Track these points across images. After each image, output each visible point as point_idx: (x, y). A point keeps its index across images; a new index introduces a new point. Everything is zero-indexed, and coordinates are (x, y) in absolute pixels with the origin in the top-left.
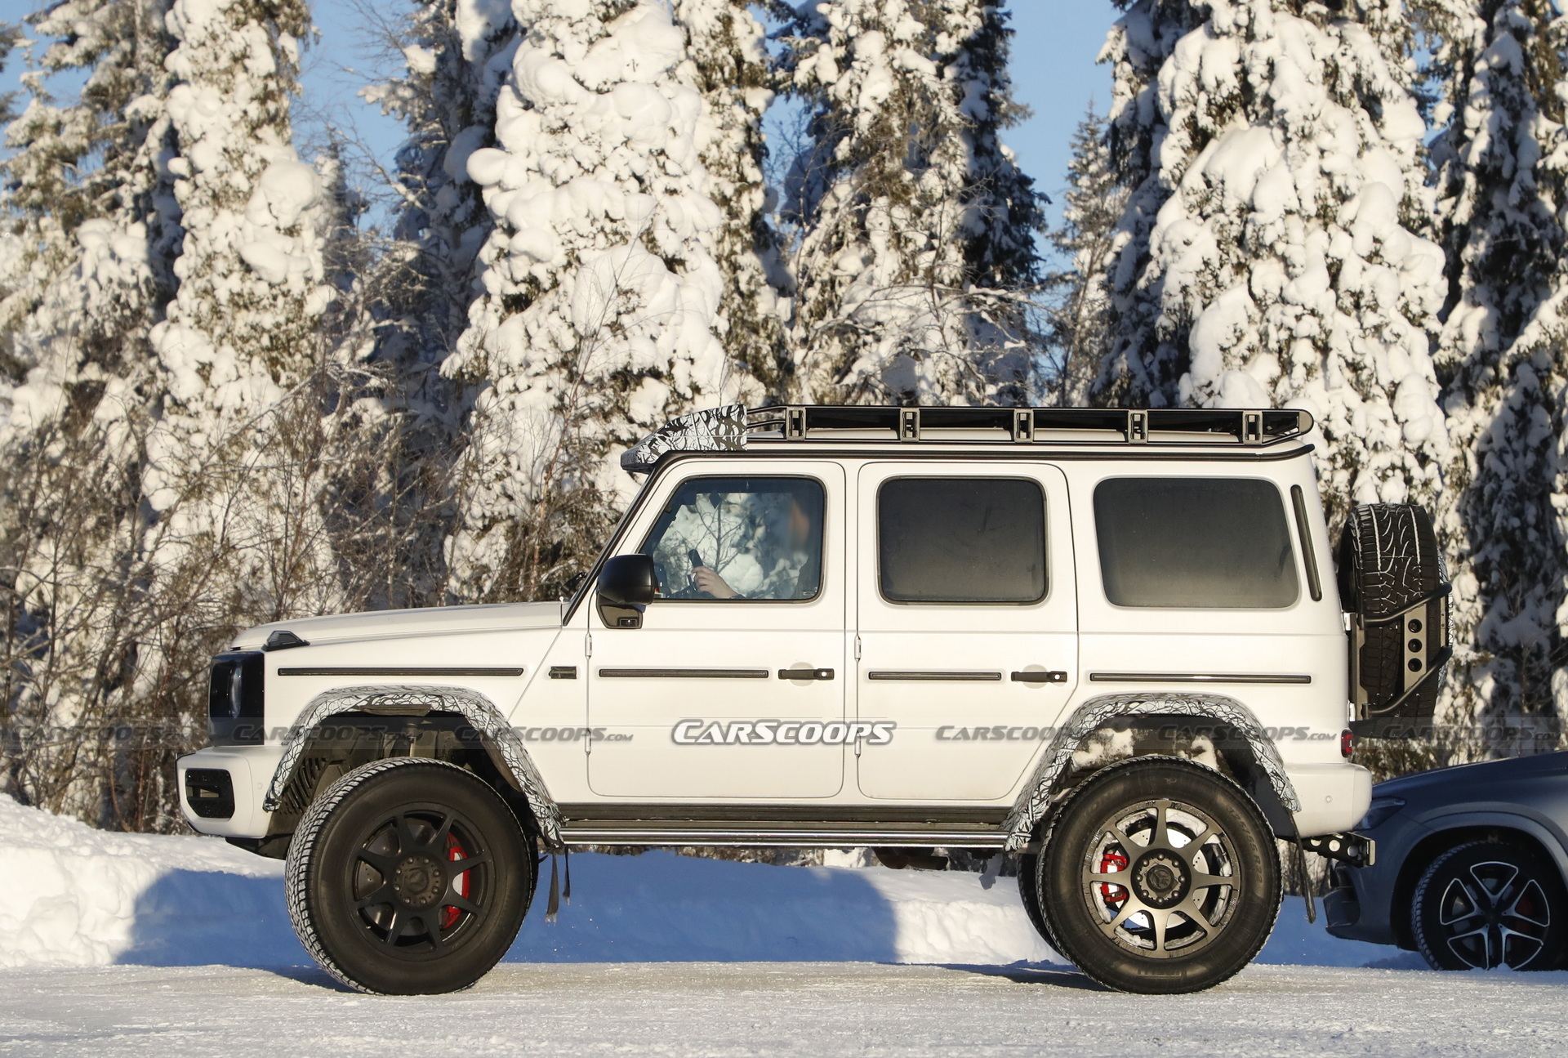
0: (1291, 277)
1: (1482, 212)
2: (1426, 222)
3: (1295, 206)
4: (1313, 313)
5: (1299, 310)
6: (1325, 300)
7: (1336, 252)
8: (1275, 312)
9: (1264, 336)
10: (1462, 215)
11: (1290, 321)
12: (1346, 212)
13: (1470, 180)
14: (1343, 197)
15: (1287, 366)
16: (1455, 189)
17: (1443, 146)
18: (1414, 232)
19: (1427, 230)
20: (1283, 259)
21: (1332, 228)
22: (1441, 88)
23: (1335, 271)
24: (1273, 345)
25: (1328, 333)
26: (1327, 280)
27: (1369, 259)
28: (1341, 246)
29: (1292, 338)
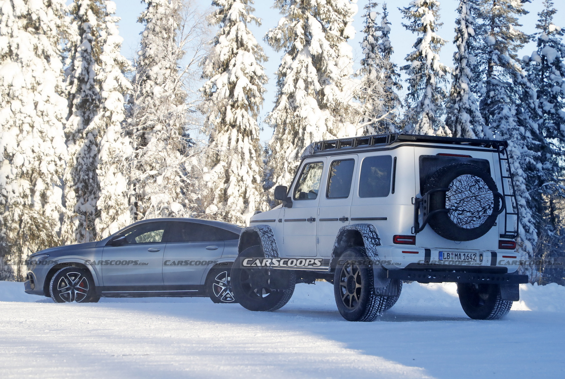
0: (23, 106)
1: (79, 90)
2: (62, 92)
3: (24, 86)
4: (29, 116)
5: (25, 115)
6: (33, 113)
7: (36, 99)
8: (18, 115)
9: (15, 122)
10: (73, 91)
11: (23, 118)
12: (39, 88)
13: (76, 81)
14: (39, 84)
15: (21, 131)
16: (71, 83)
17: (69, 71)
18: (60, 95)
19: (63, 94)
20: (21, 100)
21: (35, 92)
22: (69, 55)
23: (36, 105)
24: (17, 125)
25: (34, 122)
26: (34, 107)
27: (46, 102)
28: (38, 98)
29: (23, 123)
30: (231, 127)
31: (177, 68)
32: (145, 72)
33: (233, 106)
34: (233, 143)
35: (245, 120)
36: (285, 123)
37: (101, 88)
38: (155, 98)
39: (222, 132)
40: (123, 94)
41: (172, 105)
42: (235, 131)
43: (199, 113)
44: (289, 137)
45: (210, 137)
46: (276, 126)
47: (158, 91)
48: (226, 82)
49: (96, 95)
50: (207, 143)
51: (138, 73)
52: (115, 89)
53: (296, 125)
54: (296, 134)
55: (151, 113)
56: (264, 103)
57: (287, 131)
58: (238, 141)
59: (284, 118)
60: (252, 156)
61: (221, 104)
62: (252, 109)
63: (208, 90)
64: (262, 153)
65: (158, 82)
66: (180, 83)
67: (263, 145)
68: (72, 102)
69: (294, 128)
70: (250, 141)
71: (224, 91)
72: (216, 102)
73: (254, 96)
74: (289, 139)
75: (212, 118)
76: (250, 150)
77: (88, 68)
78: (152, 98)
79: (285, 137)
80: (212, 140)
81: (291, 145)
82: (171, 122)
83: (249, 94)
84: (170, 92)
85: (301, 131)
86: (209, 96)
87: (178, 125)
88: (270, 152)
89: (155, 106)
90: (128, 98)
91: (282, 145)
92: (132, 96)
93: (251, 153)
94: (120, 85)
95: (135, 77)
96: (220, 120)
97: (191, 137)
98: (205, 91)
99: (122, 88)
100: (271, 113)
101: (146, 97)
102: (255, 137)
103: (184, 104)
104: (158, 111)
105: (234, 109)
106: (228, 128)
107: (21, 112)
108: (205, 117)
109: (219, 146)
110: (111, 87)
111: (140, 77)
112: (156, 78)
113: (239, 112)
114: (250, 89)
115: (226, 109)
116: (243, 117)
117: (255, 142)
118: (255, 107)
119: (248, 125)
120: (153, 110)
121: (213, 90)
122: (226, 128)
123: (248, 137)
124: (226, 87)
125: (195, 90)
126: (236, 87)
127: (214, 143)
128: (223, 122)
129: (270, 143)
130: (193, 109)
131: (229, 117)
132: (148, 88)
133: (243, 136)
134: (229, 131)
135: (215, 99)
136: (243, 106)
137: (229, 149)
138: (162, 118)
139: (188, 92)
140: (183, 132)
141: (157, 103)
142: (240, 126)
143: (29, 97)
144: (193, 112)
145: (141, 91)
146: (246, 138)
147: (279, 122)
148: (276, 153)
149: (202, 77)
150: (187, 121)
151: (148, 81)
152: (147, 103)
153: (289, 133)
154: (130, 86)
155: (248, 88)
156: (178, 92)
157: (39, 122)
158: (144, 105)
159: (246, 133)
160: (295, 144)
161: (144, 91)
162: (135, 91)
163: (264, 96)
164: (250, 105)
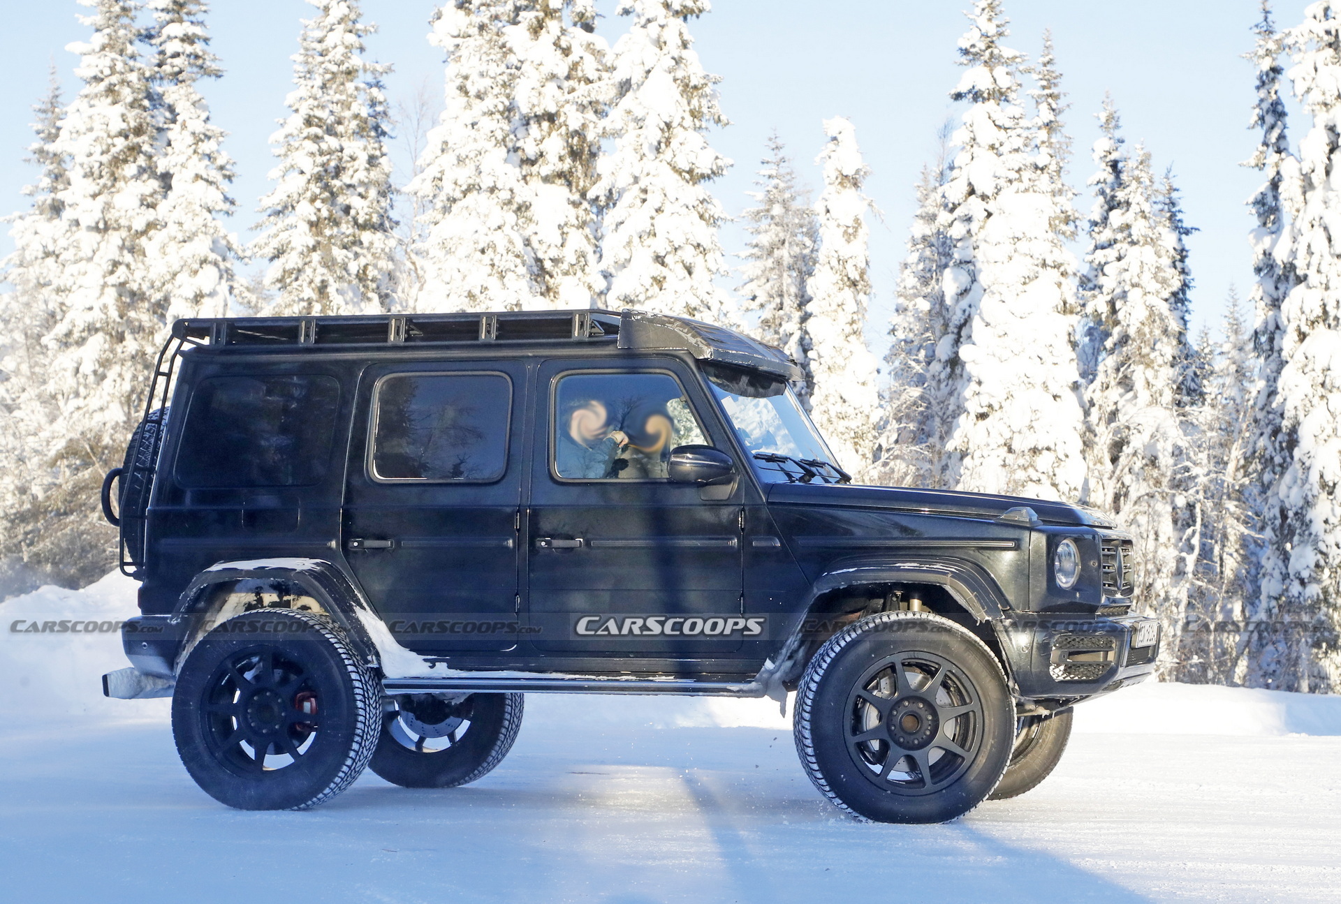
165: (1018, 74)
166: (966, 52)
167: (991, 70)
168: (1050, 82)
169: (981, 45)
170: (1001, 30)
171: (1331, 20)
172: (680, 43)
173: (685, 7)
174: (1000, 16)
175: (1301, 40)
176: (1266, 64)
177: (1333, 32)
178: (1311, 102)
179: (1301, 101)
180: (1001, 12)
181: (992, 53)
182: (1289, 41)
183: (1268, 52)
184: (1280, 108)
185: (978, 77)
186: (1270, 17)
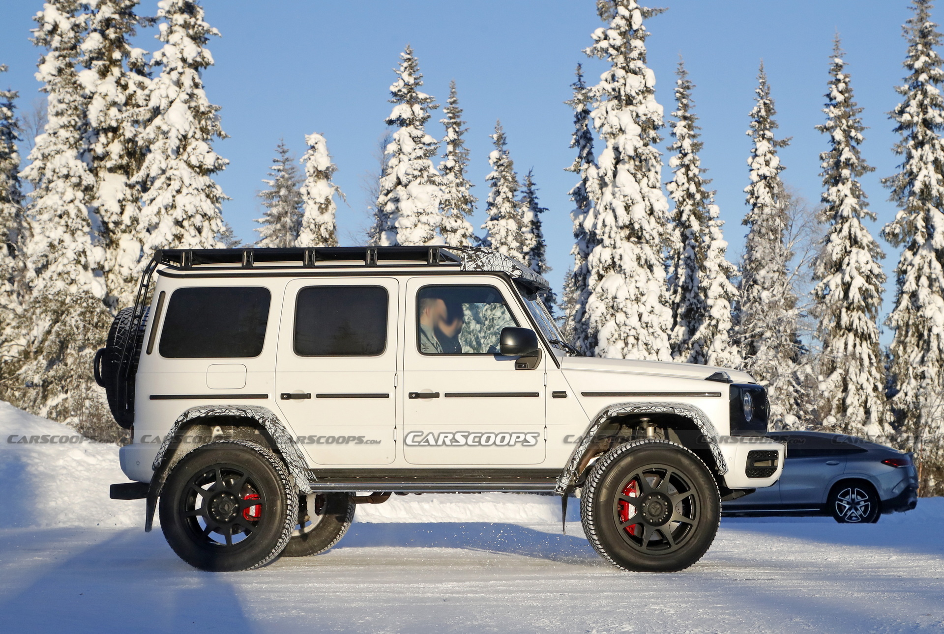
30: (847, 332)
31: (785, 271)
32: (751, 277)
33: (848, 309)
34: (850, 348)
35: (862, 323)
36: (907, 325)
37: (706, 296)
38: (764, 304)
39: (838, 336)
40: (729, 301)
41: (781, 310)
42: (851, 336)
43: (811, 318)
44: (913, 339)
45: (824, 343)
46: (898, 327)
47: (765, 295)
48: (839, 282)
49: (700, 303)
50: (821, 349)
51: (744, 278)
52: (720, 296)
53: (920, 327)
54: (921, 336)
55: (759, 320)
56: (883, 304)
57: (910, 334)
58: (855, 346)
59: (906, 319)
60: (872, 361)
61: (834, 307)
62: (870, 311)
63: (820, 293)
64: (883, 358)
65: (766, 287)
66: (789, 287)
67: (884, 350)
68: (676, 312)
69: (918, 330)
70: (869, 346)
71: (839, 293)
72: (829, 305)
73: (872, 297)
74: (913, 342)
75: (825, 322)
76: (869, 356)
77: (692, 275)
78: (760, 304)
79: (908, 339)
80: (826, 345)
81: (916, 348)
82: (781, 329)
83: (865, 294)
84: (779, 296)
85: (926, 333)
86: (821, 298)
87: (789, 331)
88: (892, 357)
89: (763, 311)
90: (734, 304)
91: (905, 349)
92: (738, 302)
93: (870, 359)
94: (726, 292)
95: (741, 283)
96: (835, 324)
97: (803, 343)
98: (817, 294)
99: (727, 295)
100: (891, 315)
101: (753, 303)
102: (874, 341)
103: (794, 309)
104: (767, 318)
105: (849, 312)
106: (844, 332)
107: (626, 325)
108: (817, 321)
109: (835, 352)
110: (717, 294)
111: (747, 282)
112: (764, 283)
113: (855, 315)
114: (867, 289)
115: (840, 312)
116: (860, 319)
117: (874, 347)
118: (873, 309)
119: (865, 328)
120: (762, 317)
121: (825, 292)
122: (842, 333)
123: (867, 341)
124: (840, 288)
125: (806, 293)
126: (851, 288)
127: (829, 349)
128: (838, 325)
129: (892, 347)
130: (804, 313)
131: (845, 320)
132: (755, 294)
133: (861, 340)
134: (845, 336)
135: (828, 301)
136: (859, 308)
137: (846, 355)
138: (771, 324)
139: (798, 296)
140: (794, 338)
141: (766, 308)
142: (857, 330)
143: (633, 309)
144: (804, 316)
145: (748, 297)
146: (864, 344)
147: (901, 323)
148: (899, 357)
149: (813, 279)
150: (798, 326)
151: (755, 286)
152: (754, 309)
153: (913, 336)
154: (736, 292)
155: (864, 289)
156: (788, 296)
157: (643, 333)
158: (752, 311)
159: (864, 337)
160: (921, 347)
161: (751, 297)
162: (741, 297)
163: (883, 296)
164: (867, 306)
165: (428, 110)
166: (395, 94)
167: (411, 107)
168: (455, 114)
169: (405, 90)
170: (417, 81)
171: (616, 83)
172: (192, 84)
173: (196, 61)
174: (417, 73)
175: (598, 94)
176: (580, 108)
177: (617, 90)
178: (604, 132)
179: (598, 131)
180: (417, 70)
181: (411, 95)
182: (591, 94)
183: (580, 101)
184: (588, 135)
185: (402, 110)
186: (582, 79)
